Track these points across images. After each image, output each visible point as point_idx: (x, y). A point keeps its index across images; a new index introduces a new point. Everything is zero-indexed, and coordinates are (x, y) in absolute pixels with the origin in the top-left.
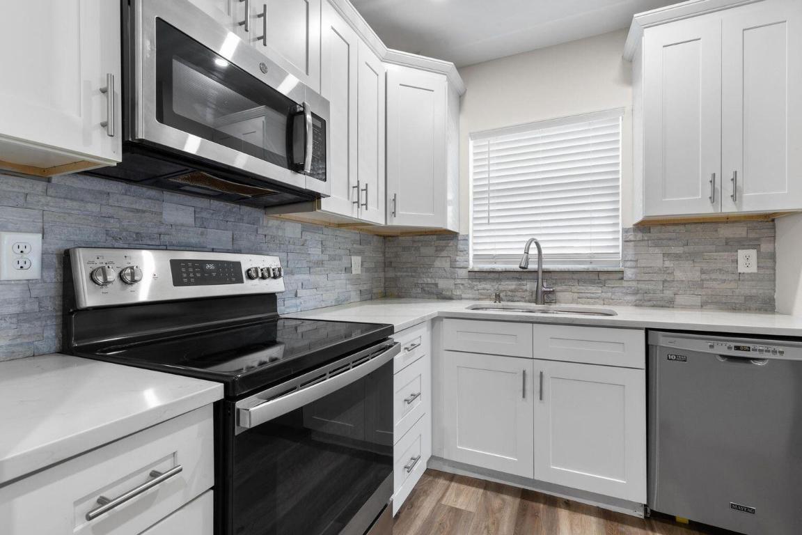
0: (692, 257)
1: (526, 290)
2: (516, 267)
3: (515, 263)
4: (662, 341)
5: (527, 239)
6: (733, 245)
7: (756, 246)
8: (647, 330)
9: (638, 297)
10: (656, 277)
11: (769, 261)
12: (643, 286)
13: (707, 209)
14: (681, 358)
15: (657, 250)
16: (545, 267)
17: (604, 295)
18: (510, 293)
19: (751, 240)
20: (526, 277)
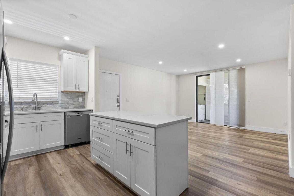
0: (72, 99)
1: (31, 107)
2: (31, 101)
3: (30, 99)
4: (68, 114)
5: (34, 93)
6: (79, 96)
7: (82, 97)
8: (65, 112)
9: (62, 107)
10: (65, 103)
11: (84, 99)
12: (63, 105)
13: (74, 90)
14: (71, 116)
15: (65, 97)
16: (38, 101)
17: (54, 107)
18: (26, 108)
19: (81, 96)
20: (31, 103)
